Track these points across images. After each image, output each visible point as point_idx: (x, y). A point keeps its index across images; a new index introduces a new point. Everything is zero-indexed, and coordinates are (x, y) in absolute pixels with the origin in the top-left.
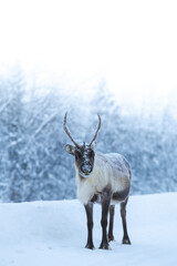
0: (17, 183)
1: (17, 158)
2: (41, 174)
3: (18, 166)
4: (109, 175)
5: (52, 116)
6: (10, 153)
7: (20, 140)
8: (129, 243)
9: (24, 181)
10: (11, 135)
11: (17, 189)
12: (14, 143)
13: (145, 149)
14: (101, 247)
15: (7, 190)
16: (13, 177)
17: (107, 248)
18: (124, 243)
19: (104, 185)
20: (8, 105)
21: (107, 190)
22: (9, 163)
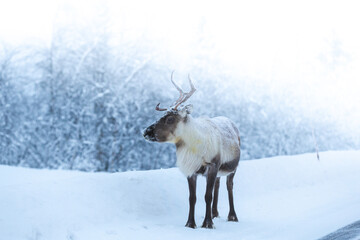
0: (104, 140)
1: (104, 111)
2: (132, 130)
3: (105, 120)
4: (219, 143)
5: (144, 62)
6: (96, 105)
7: (107, 91)
8: (236, 220)
9: (112, 138)
10: (98, 85)
11: (104, 147)
12: (100, 95)
13: (252, 99)
14: (204, 226)
15: (93, 148)
16: (99, 133)
17: (210, 226)
18: (230, 219)
19: (213, 155)
20: (93, 51)
21: (216, 160)
22: (95, 116)
